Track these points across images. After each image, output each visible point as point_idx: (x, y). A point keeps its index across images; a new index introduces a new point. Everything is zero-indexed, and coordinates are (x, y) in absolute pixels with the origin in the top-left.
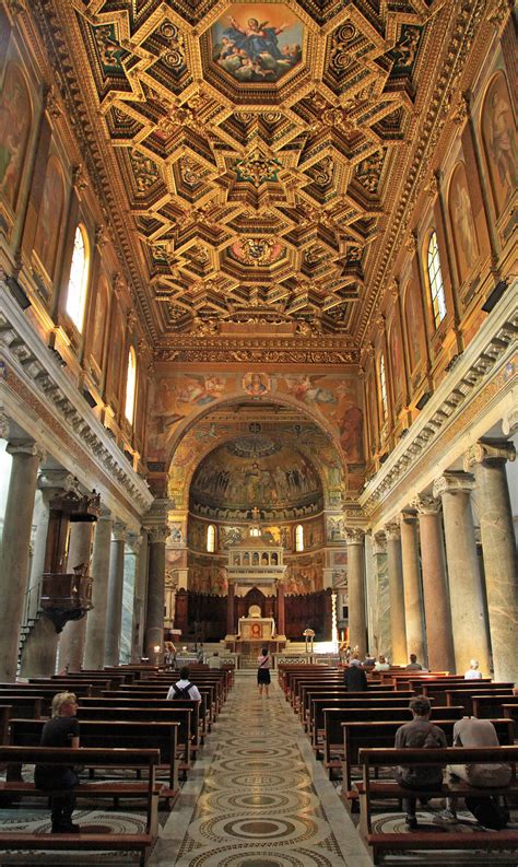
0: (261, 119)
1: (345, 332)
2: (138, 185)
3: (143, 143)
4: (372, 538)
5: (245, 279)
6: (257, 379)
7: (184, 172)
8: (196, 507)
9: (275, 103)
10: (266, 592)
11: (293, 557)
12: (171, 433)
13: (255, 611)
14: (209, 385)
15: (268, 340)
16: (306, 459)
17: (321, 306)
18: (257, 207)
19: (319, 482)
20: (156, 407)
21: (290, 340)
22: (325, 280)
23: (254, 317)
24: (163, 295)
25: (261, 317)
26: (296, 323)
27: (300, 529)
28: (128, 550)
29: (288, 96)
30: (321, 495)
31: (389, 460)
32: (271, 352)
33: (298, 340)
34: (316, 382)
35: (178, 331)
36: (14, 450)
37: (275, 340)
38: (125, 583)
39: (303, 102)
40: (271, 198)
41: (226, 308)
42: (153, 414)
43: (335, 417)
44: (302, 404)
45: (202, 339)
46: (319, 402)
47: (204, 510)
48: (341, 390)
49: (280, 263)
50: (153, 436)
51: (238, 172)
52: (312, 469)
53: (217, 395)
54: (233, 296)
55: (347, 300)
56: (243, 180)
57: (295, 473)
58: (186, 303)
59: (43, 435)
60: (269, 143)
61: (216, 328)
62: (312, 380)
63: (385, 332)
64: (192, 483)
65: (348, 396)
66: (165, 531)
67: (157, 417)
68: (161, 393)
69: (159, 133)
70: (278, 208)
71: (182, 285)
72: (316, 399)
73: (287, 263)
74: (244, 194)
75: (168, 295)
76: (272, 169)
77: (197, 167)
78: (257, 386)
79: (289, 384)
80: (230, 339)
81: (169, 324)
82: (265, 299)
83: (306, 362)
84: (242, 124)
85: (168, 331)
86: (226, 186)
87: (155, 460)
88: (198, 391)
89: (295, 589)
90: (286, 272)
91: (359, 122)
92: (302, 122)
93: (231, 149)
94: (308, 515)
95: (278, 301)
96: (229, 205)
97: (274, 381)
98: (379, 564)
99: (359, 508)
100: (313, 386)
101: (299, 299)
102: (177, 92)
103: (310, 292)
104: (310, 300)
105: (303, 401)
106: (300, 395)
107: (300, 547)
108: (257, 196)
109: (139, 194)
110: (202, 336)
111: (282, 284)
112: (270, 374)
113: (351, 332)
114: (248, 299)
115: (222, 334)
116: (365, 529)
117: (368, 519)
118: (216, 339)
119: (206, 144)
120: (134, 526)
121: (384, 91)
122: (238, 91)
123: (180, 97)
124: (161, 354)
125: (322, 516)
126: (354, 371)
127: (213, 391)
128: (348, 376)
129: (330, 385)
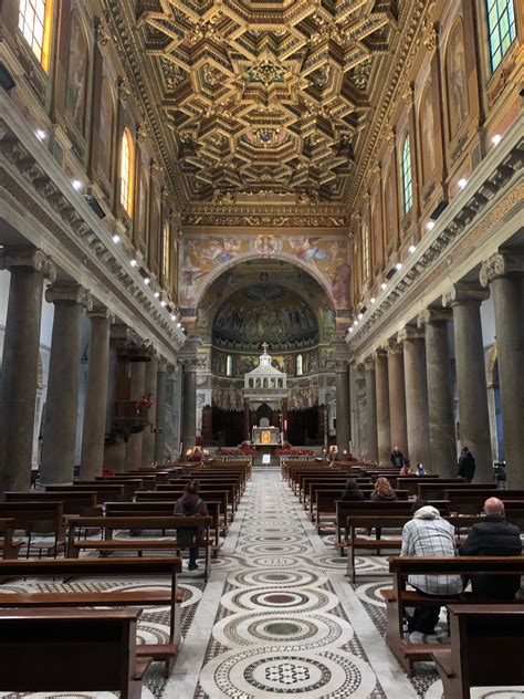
0: (271, 34)
1: (339, 200)
2: (167, 83)
3: (173, 53)
4: (356, 368)
5: (256, 160)
6: (266, 241)
7: (206, 75)
8: (218, 341)
9: (282, 22)
10: (273, 407)
11: (295, 380)
13: (265, 422)
14: (228, 245)
15: (275, 207)
16: (305, 303)
17: (318, 180)
18: (266, 103)
19: (316, 321)
20: (185, 264)
21: (293, 207)
22: (322, 160)
26: (298, 195)
27: (300, 358)
29: (293, 16)
30: (317, 331)
32: (278, 217)
33: (300, 207)
34: (314, 243)
35: (201, 199)
37: (281, 207)
39: (305, 20)
40: (279, 97)
42: (183, 270)
43: (328, 272)
44: (302, 262)
45: (221, 207)
46: (316, 260)
47: (224, 343)
48: (334, 250)
49: (285, 146)
50: (185, 288)
51: (251, 74)
52: (310, 310)
53: (235, 254)
54: (245, 173)
56: (255, 81)
57: (297, 313)
60: (277, 54)
61: (232, 198)
62: (310, 241)
64: (215, 322)
65: (340, 255)
66: (195, 362)
67: (186, 273)
69: (185, 44)
70: (284, 105)
72: (314, 257)
73: (292, 147)
74: (256, 93)
76: (279, 72)
77: (216, 71)
78: (266, 247)
79: (292, 245)
80: (245, 206)
81: (193, 193)
83: (306, 226)
84: (254, 37)
85: (193, 199)
86: (241, 87)
87: (187, 307)
88: (219, 251)
89: (296, 404)
90: (291, 154)
91: (352, 36)
92: (304, 37)
93: (245, 58)
94: (307, 347)
96: (243, 102)
97: (280, 243)
98: (360, 388)
99: (345, 344)
100: (312, 246)
101: (301, 175)
102: (201, 13)
105: (303, 258)
106: (301, 254)
107: (300, 372)
108: (267, 94)
109: (168, 91)
110: (221, 203)
111: (287, 163)
112: (277, 237)
115: (238, 203)
116: (350, 361)
117: (351, 354)
118: (233, 206)
119: (225, 53)
120: (172, 359)
121: (372, 12)
122: (251, 11)
123: (204, 17)
124: (187, 218)
125: (318, 348)
126: (345, 233)
127: (231, 251)
128: (340, 238)
129: (325, 246)
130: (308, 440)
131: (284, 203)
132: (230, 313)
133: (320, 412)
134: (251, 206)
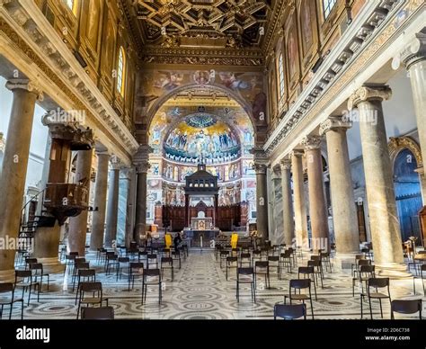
1: (257, 46)
4: (272, 170)
6: (202, 75)
8: (168, 155)
10: (207, 203)
11: (223, 184)
12: (150, 107)
13: (201, 215)
14: (173, 78)
15: (209, 50)
16: (231, 128)
17: (242, 25)
19: (238, 141)
20: (140, 91)
21: (222, 50)
23: (200, 33)
24: (142, 15)
25: (205, 33)
26: (227, 38)
27: (227, 168)
28: (122, 176)
30: (239, 148)
31: (286, 117)
32: (211, 58)
33: (228, 51)
34: (239, 77)
35: (153, 43)
36: (13, 87)
37: (213, 50)
38: (120, 196)
41: (183, 26)
43: (249, 98)
45: (169, 49)
46: (240, 89)
47: (172, 157)
48: (254, 82)
50: (139, 108)
52: (235, 133)
53: (178, 84)
54: (188, 17)
55: (259, 21)
57: (225, 136)
58: (157, 21)
59: (39, 79)
61: (177, 41)
62: (236, 76)
63: (284, 38)
64: (165, 141)
65: (257, 86)
66: (148, 166)
67: (141, 97)
68: (143, 82)
71: (154, 7)
72: (238, 87)
75: (146, 15)
78: (202, 79)
79: (222, 78)
80: (186, 49)
81: (148, 38)
82: (207, 19)
83: (233, 64)
85: (148, 43)
87: (140, 123)
88: (166, 82)
89: (224, 202)
94: (232, 160)
95: (216, 22)
97: (213, 76)
98: (276, 185)
99: (263, 152)
100: (237, 79)
101: (229, 20)
103: (236, 15)
104: (236, 21)
105: (230, 88)
106: (229, 84)
107: (227, 178)
110: (168, 46)
113: (260, 46)
114: (197, 19)
115: (181, 46)
116: (267, 164)
117: (268, 159)
118: (177, 49)
120: (125, 160)
124: (143, 58)
125: (240, 161)
126: (261, 70)
127: (176, 81)
128: (257, 74)
129: (247, 79)
130: (233, 227)
131: (216, 47)
132: (177, 136)
133: (242, 206)
134: (191, 49)
